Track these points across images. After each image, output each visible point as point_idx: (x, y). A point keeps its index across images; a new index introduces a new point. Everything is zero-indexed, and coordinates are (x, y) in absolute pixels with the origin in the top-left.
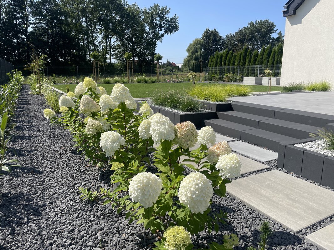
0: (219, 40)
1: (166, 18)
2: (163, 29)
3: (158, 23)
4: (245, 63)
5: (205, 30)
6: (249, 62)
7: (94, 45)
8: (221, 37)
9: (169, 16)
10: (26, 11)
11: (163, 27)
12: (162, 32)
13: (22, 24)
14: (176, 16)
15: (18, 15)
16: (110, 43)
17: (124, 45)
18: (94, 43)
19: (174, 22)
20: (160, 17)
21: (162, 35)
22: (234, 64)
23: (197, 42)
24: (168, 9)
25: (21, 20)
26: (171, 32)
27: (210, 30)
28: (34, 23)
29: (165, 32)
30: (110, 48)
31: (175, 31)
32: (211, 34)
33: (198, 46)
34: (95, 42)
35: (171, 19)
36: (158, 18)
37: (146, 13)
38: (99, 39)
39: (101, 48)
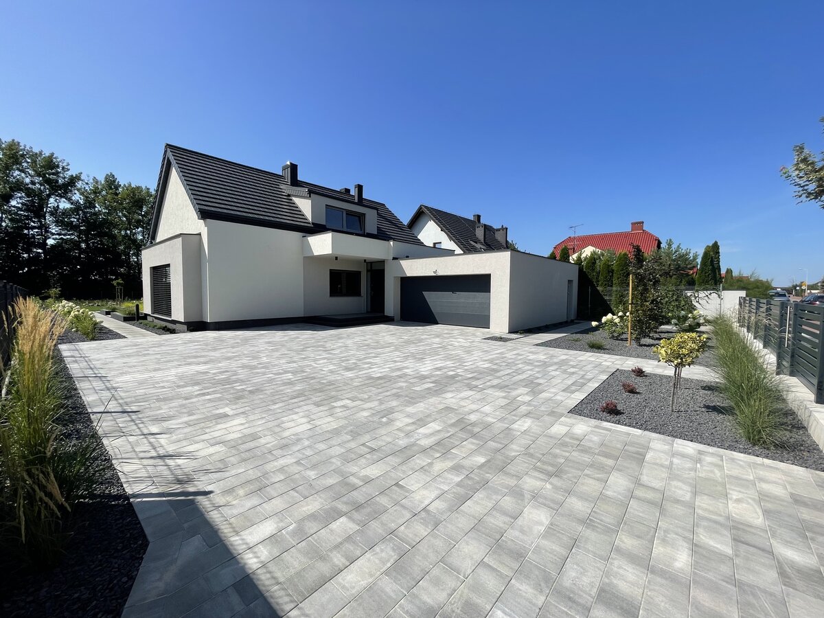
10: (45, 219)
15: (32, 224)
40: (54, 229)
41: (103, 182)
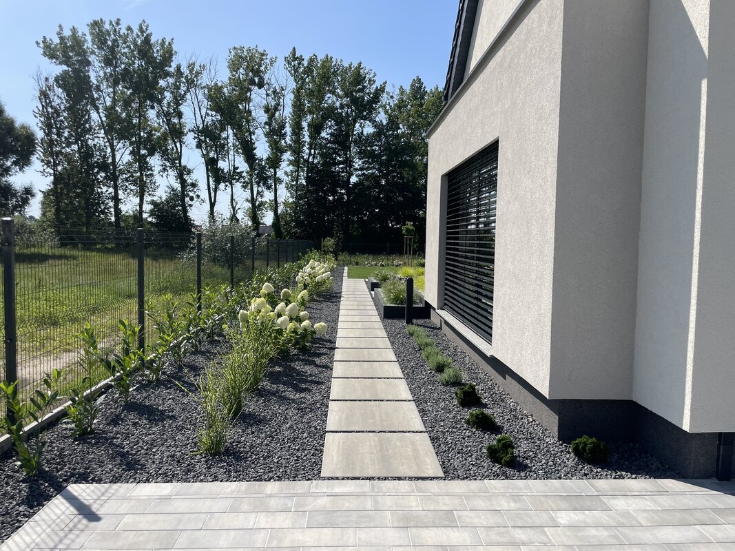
10: (350, 151)
13: (343, 172)
15: (338, 158)
25: (341, 166)
28: (361, 169)
40: (358, 163)
41: (408, 91)
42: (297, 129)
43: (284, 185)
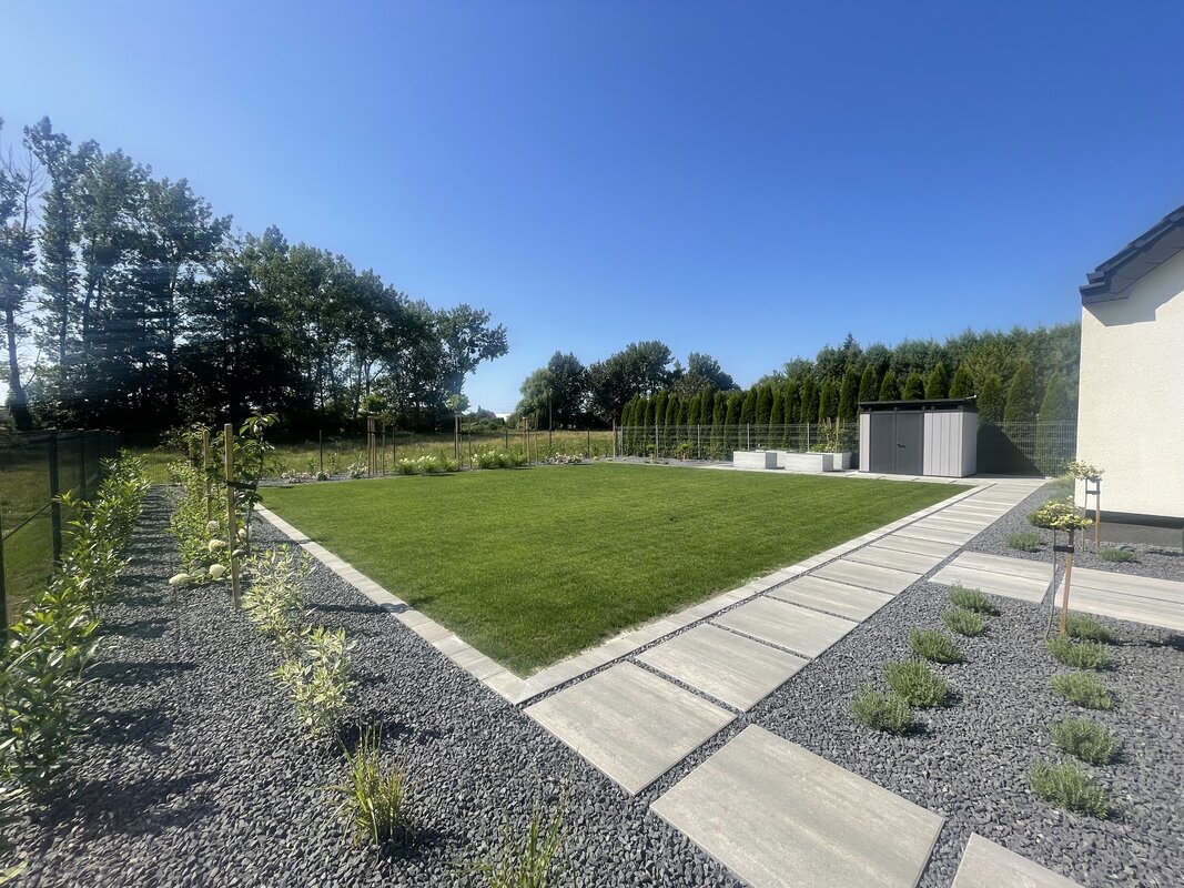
0: (580, 373)
1: (483, 329)
2: (476, 349)
3: (467, 339)
4: (711, 420)
5: (554, 353)
6: (723, 417)
7: (333, 378)
8: (583, 368)
9: (490, 326)
10: (171, 301)
11: (477, 346)
12: (476, 355)
13: (160, 328)
14: (503, 328)
15: (149, 308)
16: (367, 373)
17: (397, 378)
18: (332, 374)
19: (498, 339)
20: (470, 327)
21: (476, 361)
22: (684, 421)
23: (540, 376)
24: (486, 314)
25: (156, 320)
26: (493, 355)
27: (563, 354)
29: (482, 356)
30: (368, 384)
31: (501, 355)
32: (565, 362)
33: (544, 382)
34: (336, 372)
35: (493, 333)
36: (467, 330)
37: (442, 319)
38: (345, 367)
39: (348, 384)
40: (186, 320)
41: (261, 241)
42: (59, 254)
43: (31, 339)
